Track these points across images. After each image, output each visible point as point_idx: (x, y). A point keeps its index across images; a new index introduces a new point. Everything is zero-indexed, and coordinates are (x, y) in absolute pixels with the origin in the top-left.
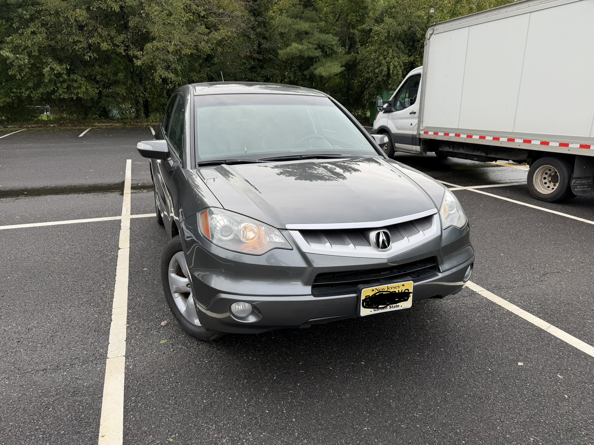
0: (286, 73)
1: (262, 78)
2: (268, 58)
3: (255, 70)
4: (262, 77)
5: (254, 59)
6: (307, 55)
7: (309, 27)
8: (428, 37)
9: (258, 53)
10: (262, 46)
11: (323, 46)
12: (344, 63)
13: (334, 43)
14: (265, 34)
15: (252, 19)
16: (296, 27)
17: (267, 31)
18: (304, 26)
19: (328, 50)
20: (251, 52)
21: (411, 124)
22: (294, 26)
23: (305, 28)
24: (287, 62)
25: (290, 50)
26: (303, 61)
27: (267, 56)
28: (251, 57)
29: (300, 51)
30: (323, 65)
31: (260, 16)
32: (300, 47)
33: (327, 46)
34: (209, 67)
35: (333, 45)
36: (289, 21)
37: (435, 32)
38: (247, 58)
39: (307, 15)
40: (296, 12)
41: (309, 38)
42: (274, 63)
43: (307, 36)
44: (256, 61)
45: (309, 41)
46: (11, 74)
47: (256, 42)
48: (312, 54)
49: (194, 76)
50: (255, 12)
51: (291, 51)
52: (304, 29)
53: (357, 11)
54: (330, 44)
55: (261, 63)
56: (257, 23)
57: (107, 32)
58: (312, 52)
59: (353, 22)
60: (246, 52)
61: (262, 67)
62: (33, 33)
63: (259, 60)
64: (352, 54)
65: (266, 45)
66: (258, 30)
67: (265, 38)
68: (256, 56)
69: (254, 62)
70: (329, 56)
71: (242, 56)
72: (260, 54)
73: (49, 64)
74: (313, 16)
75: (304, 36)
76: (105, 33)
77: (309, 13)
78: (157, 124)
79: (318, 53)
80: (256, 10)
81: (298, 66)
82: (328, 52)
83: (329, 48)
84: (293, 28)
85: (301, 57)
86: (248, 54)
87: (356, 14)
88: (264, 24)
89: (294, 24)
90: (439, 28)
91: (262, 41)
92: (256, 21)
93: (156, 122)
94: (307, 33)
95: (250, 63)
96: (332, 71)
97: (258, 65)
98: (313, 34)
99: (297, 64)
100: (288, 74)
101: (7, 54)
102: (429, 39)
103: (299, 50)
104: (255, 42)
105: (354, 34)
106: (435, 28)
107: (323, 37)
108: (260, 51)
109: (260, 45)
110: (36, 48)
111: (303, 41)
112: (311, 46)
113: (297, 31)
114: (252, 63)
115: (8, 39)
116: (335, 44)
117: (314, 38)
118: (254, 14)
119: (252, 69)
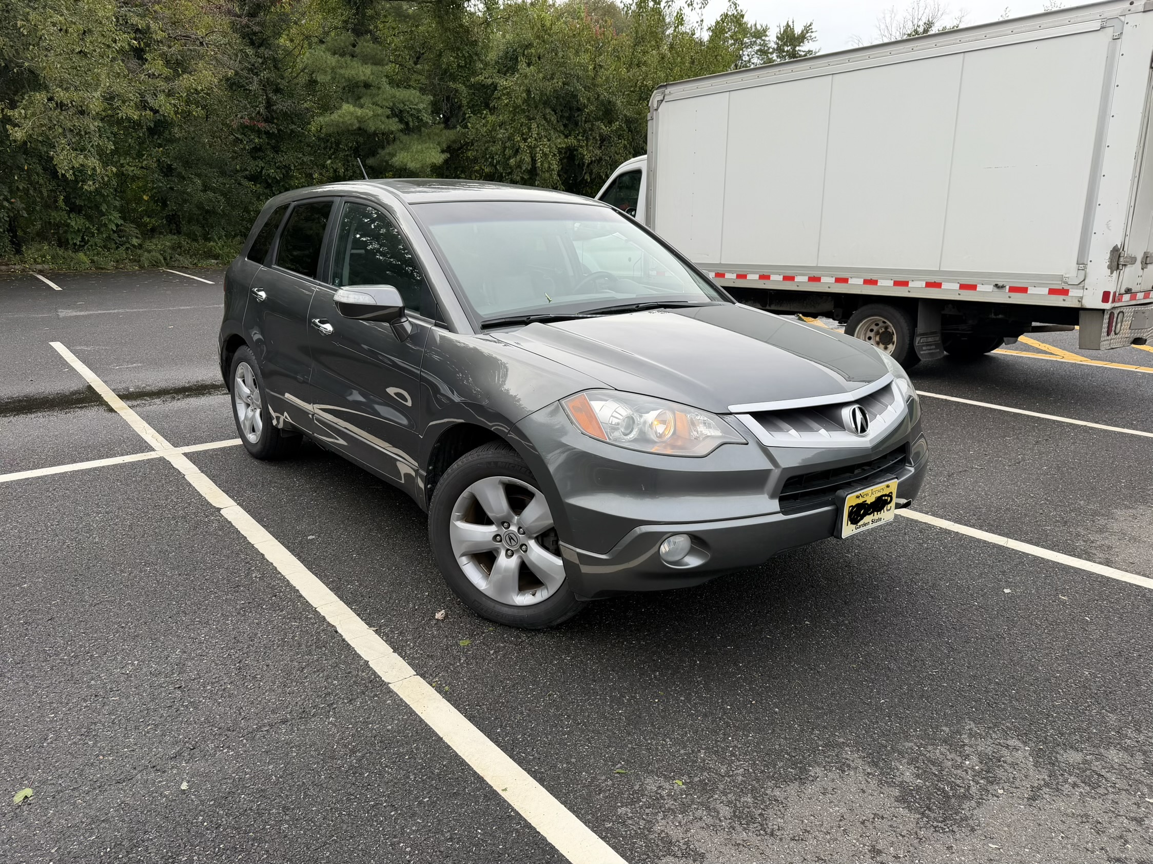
0: (329, 162)
1: (278, 170)
2: (289, 132)
3: (262, 154)
5: (259, 132)
6: (373, 129)
7: (373, 74)
8: (655, 106)
9: (266, 120)
10: (275, 108)
11: (401, 111)
12: (445, 146)
13: (421, 106)
14: (279, 84)
15: (250, 51)
16: (347, 73)
17: (282, 78)
18: (364, 72)
19: (411, 119)
20: (251, 118)
21: (630, 260)
22: (342, 71)
23: (365, 75)
24: (328, 141)
25: (339, 116)
26: (361, 140)
27: (286, 128)
28: (252, 129)
29: (360, 120)
30: (405, 148)
31: (266, 48)
32: (359, 112)
33: (408, 112)
34: (160, 146)
35: (419, 111)
36: (332, 60)
37: (667, 98)
38: (243, 128)
39: (364, 50)
40: (342, 44)
41: (373, 96)
42: (301, 141)
43: (369, 91)
44: (264, 136)
45: (374, 100)
47: (262, 99)
48: (383, 127)
49: (128, 164)
50: (254, 38)
51: (341, 120)
52: (363, 78)
53: (458, 49)
54: (414, 109)
55: (274, 141)
56: (260, 60)
58: (383, 123)
59: (452, 69)
60: (242, 118)
61: (276, 149)
63: (270, 135)
64: (458, 129)
65: (282, 105)
66: (264, 74)
67: (277, 90)
68: (262, 125)
69: (259, 137)
70: (413, 132)
71: (235, 126)
72: (272, 123)
74: (377, 54)
75: (363, 90)
77: (366, 45)
78: (46, 266)
79: (394, 125)
80: (255, 34)
81: (351, 147)
82: (411, 124)
83: (412, 115)
84: (341, 74)
85: (361, 131)
86: (246, 121)
87: (458, 54)
88: (276, 64)
89: (341, 68)
90: (674, 91)
91: (275, 98)
92: (259, 57)
93: (44, 262)
94: (367, 86)
95: (251, 141)
96: (428, 160)
97: (268, 144)
98: (379, 88)
99: (350, 145)
100: (332, 163)
102: (656, 110)
103: (357, 117)
104: (260, 99)
105: (457, 91)
106: (668, 90)
107: (402, 94)
108: (272, 116)
109: (269, 104)
111: (362, 101)
112: (380, 111)
113: (349, 80)
114: (257, 141)
116: (424, 108)
117: (385, 96)
118: (253, 43)
119: (256, 152)
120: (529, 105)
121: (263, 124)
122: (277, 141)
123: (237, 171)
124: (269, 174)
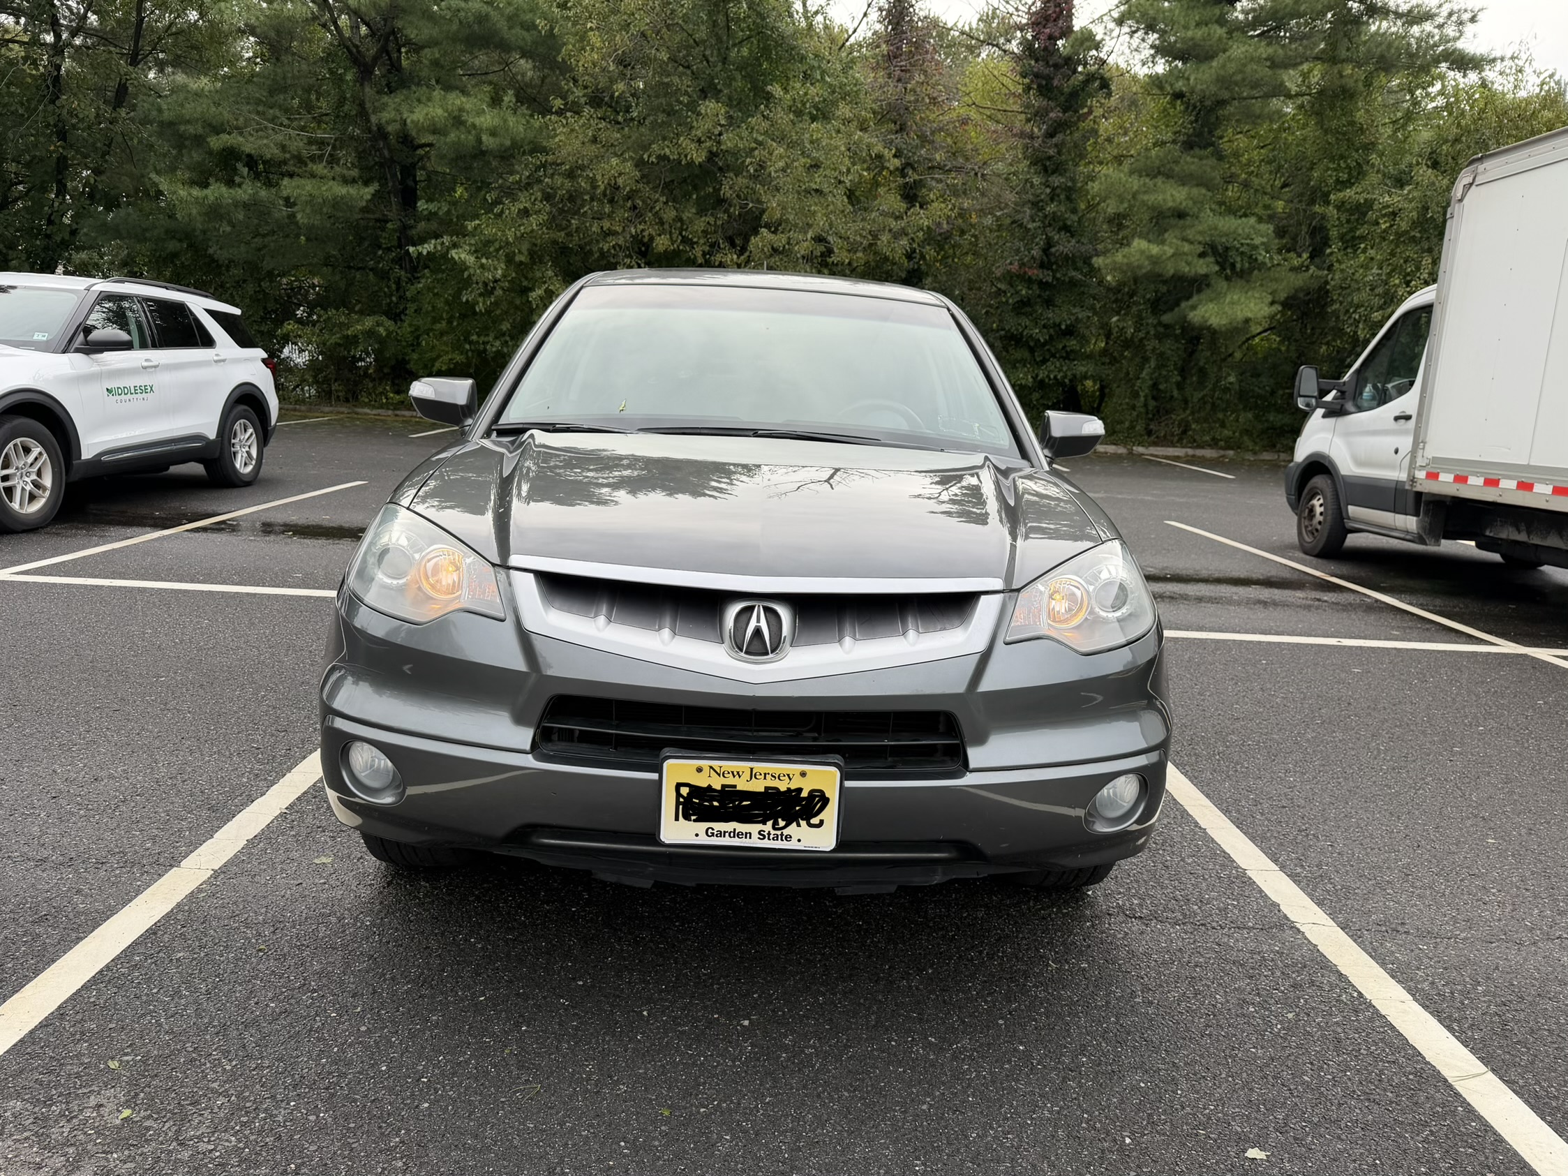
0: (1115, 319)
1: (1045, 330)
2: (1067, 280)
3: (1028, 309)
4: (1044, 326)
5: (1029, 281)
6: (1172, 272)
7: (1189, 197)
8: (1459, 195)
9: (1042, 266)
10: (1053, 250)
11: (1227, 249)
12: (1282, 296)
13: (1258, 241)
14: (1067, 219)
15: (1036, 180)
16: (1151, 198)
17: (1074, 211)
18: (1173, 195)
19: (1239, 259)
20: (1022, 265)
21: (1396, 451)
22: (1146, 197)
23: (1174, 201)
24: (1119, 291)
25: (1124, 256)
26: (1164, 289)
27: (1064, 275)
28: (1021, 277)
29: (1155, 260)
30: (1217, 297)
31: (1060, 174)
32: (1155, 249)
33: (1237, 250)
35: (1255, 247)
36: (1135, 183)
38: (1010, 278)
39: (1186, 167)
40: (1158, 162)
41: (1184, 228)
42: (1083, 293)
43: (1182, 222)
44: (1035, 287)
45: (1184, 234)
47: (1041, 240)
48: (1187, 269)
50: (1048, 163)
51: (1125, 261)
52: (1170, 204)
53: (1342, 157)
54: (1248, 244)
55: (1047, 293)
56: (1048, 190)
58: (1188, 264)
59: (1327, 185)
60: (1011, 263)
61: (1049, 303)
63: (1043, 285)
64: (1311, 271)
65: (1065, 245)
66: (1051, 208)
67: (1066, 228)
68: (1035, 273)
69: (1029, 288)
70: (1241, 277)
71: (998, 275)
72: (1048, 269)
74: (1205, 172)
75: (1173, 221)
76: (669, 214)
77: (1190, 163)
79: (1205, 267)
80: (1050, 158)
81: (1149, 300)
82: (1238, 266)
83: (1242, 253)
84: (1143, 201)
85: (1156, 277)
86: (1015, 268)
87: (1339, 165)
88: (1070, 193)
89: (1145, 192)
90: (1491, 168)
91: (1056, 237)
92: (1048, 186)
94: (1181, 215)
95: (1017, 292)
96: (1239, 313)
97: (1039, 296)
98: (1197, 218)
99: (1148, 296)
100: (1118, 320)
102: (1461, 200)
103: (1150, 257)
104: (1037, 240)
105: (1323, 217)
106: (1481, 167)
107: (1229, 224)
108: (1049, 261)
109: (1049, 244)
111: (1166, 235)
112: (1186, 247)
113: (1152, 208)
114: (1024, 292)
116: (1263, 243)
117: (1200, 228)
118: (1045, 170)
119: (1023, 306)
120: (1424, 231)
121: (1035, 271)
122: (1048, 293)
123: (992, 330)
124: (1031, 336)
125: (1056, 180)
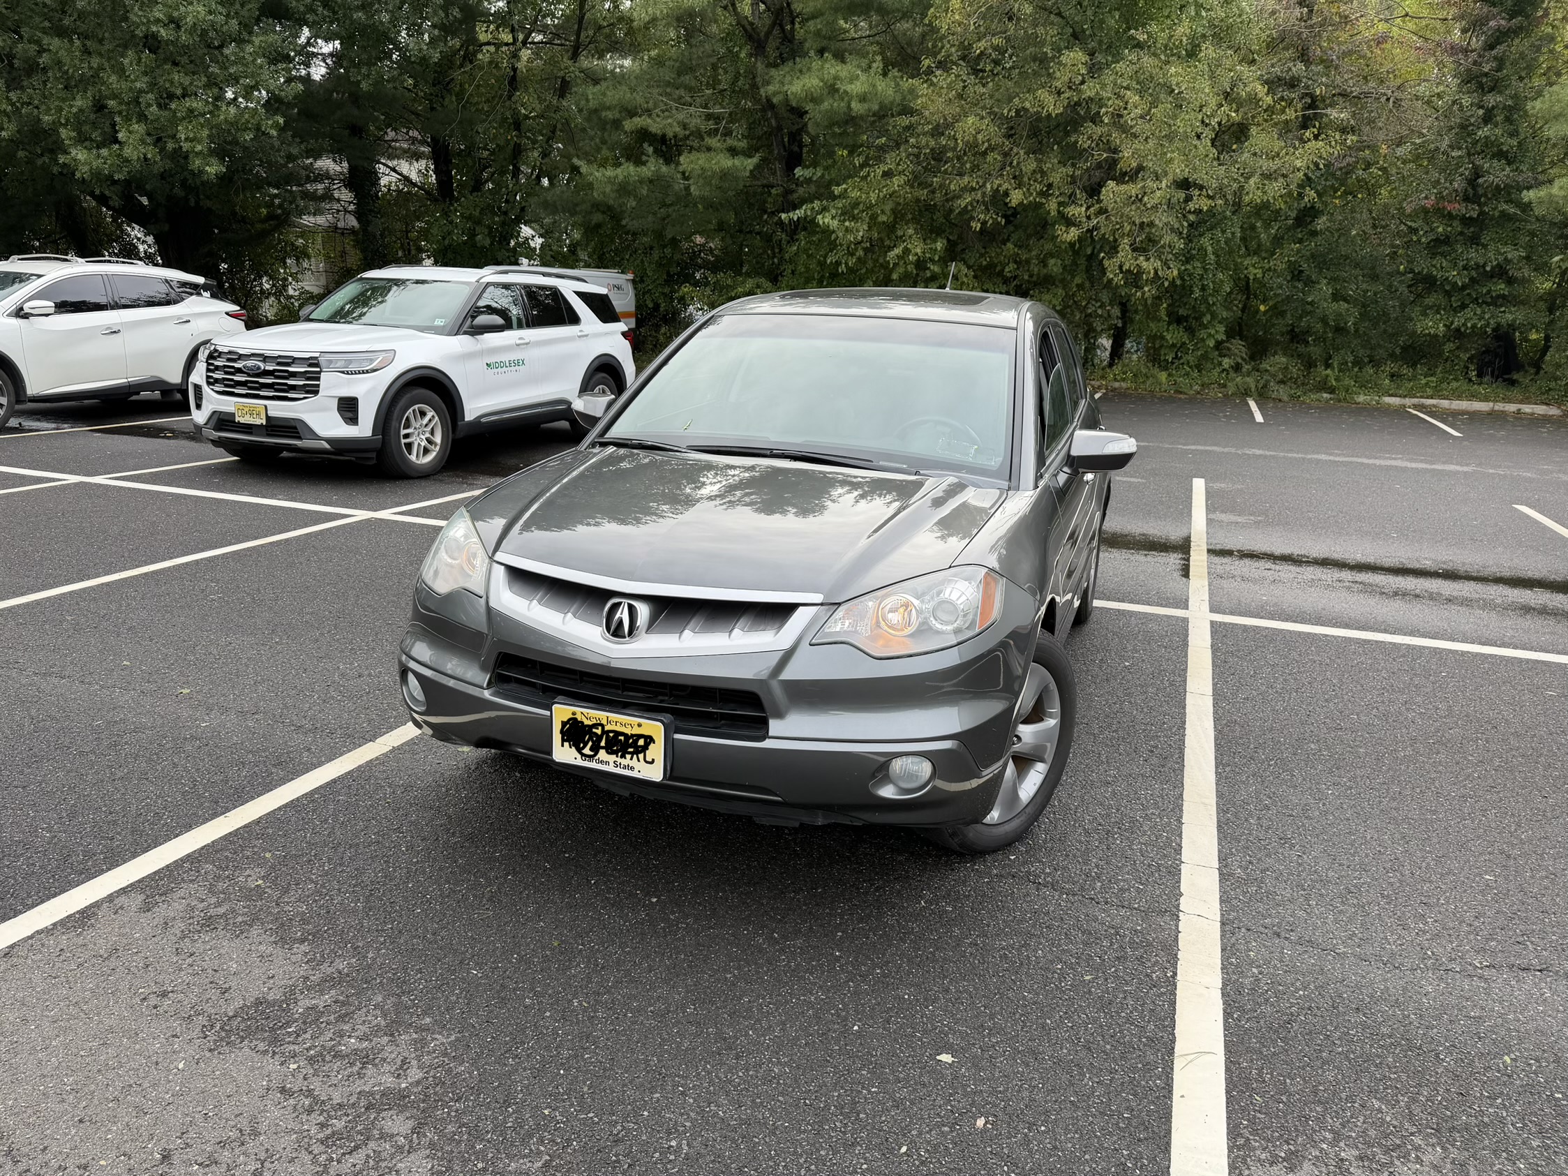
0: (1556, 259)
1: (1465, 272)
2: (1497, 214)
3: (1446, 248)
4: (1465, 268)
5: (1449, 217)
9: (1466, 199)
10: (1481, 181)
14: (1502, 144)
15: (1466, 101)
17: (1513, 134)
20: (1441, 199)
27: (1494, 209)
28: (1440, 213)
31: (1499, 92)
34: (1300, 241)
38: (1424, 214)
42: (1516, 228)
44: (1456, 223)
46: (831, 262)
47: (1466, 170)
49: (1254, 266)
50: (1484, 80)
55: (1472, 229)
56: (1481, 112)
57: (1034, 165)
60: (1426, 198)
61: (1474, 240)
62: (888, 174)
63: (1466, 221)
65: (1497, 173)
66: (1483, 132)
67: (1500, 155)
68: (1457, 208)
69: (1448, 225)
71: (1410, 211)
72: (1473, 203)
73: (904, 241)
78: (1124, 385)
80: (1487, 74)
86: (1429, 204)
88: (1510, 114)
91: (1487, 166)
92: (1482, 107)
93: (1124, 380)
95: (1432, 230)
97: (1461, 233)
100: (1562, 260)
101: (826, 221)
104: (1462, 170)
108: (1475, 193)
109: (1477, 173)
110: (888, 207)
114: (1440, 229)
115: (837, 190)
118: (1481, 86)
119: (1439, 245)
121: (1457, 205)
122: (1474, 230)
123: (1398, 272)
124: (1447, 279)
125: (1491, 100)
